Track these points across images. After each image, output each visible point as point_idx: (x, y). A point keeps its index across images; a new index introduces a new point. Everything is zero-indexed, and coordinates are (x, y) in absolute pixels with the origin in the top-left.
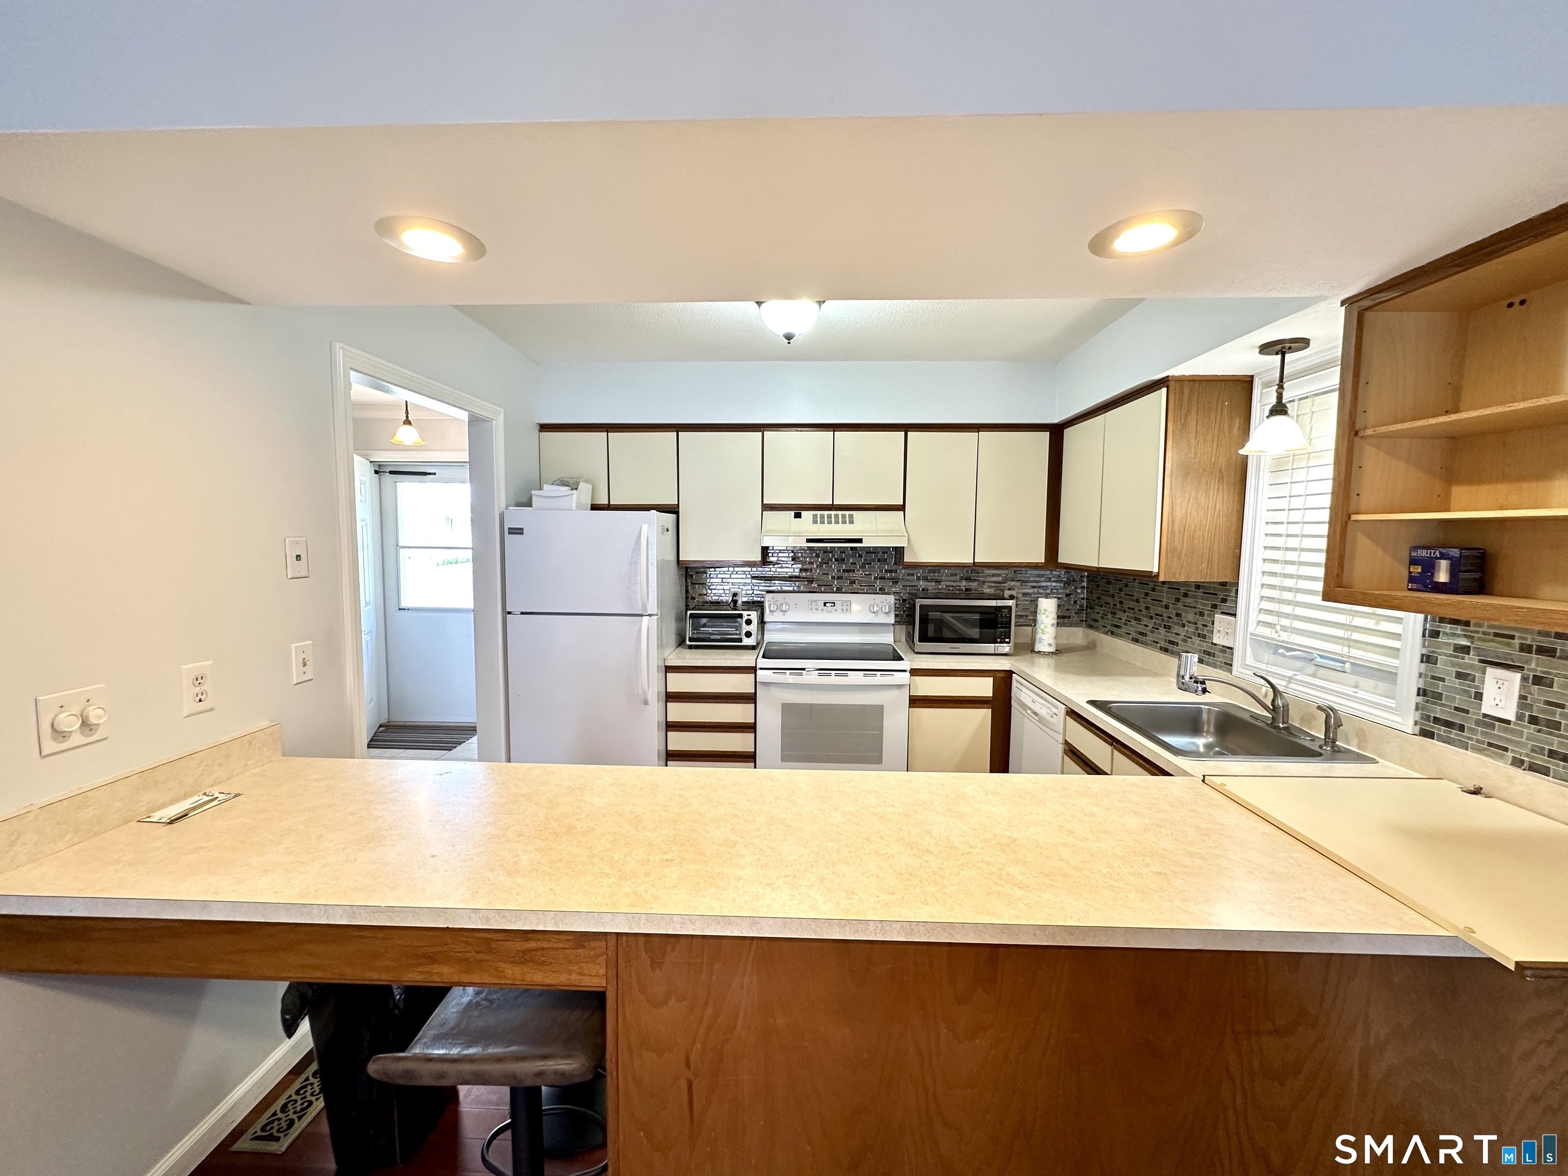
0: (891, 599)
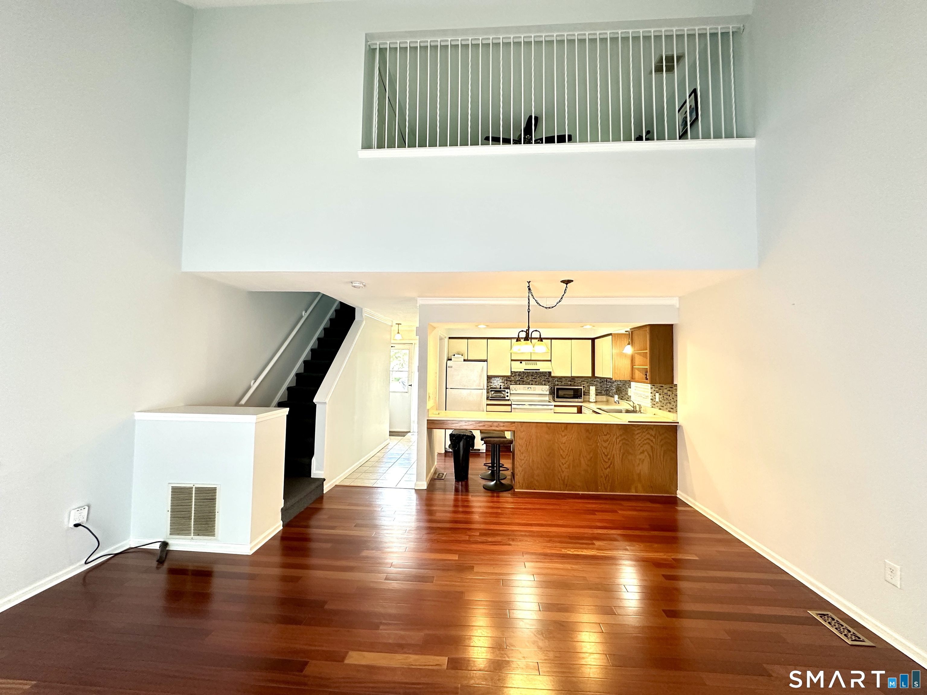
0: (548, 387)
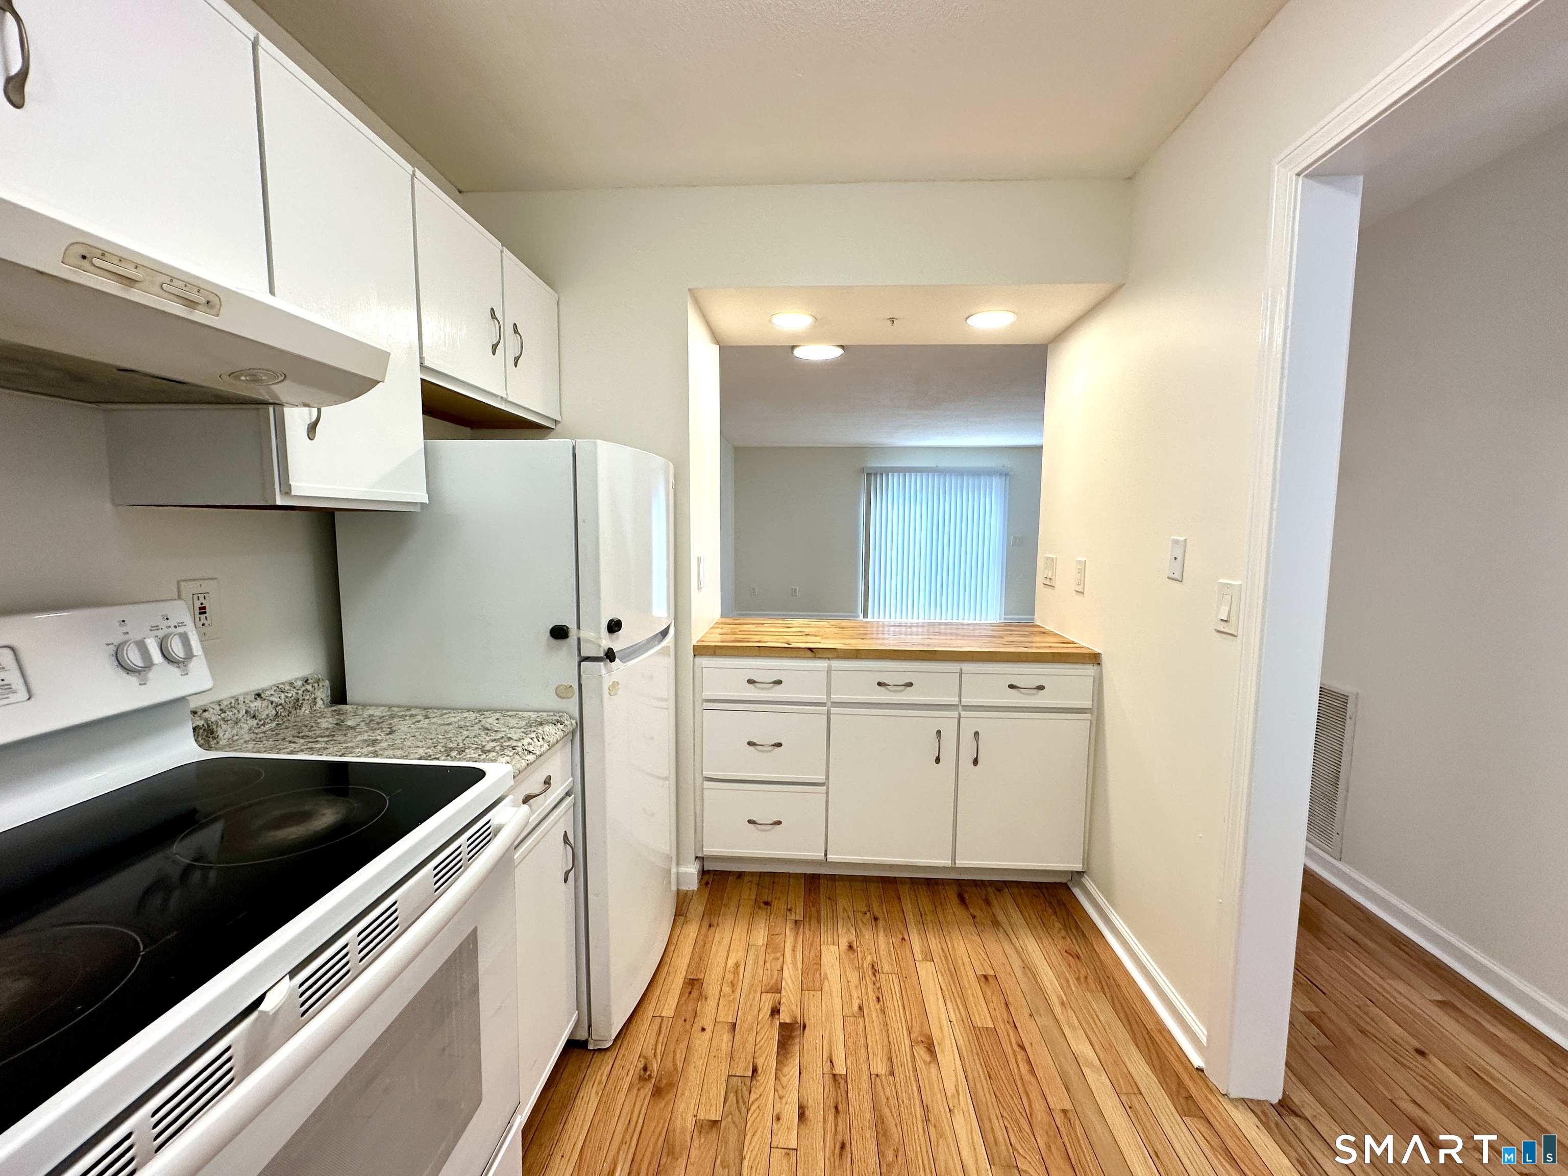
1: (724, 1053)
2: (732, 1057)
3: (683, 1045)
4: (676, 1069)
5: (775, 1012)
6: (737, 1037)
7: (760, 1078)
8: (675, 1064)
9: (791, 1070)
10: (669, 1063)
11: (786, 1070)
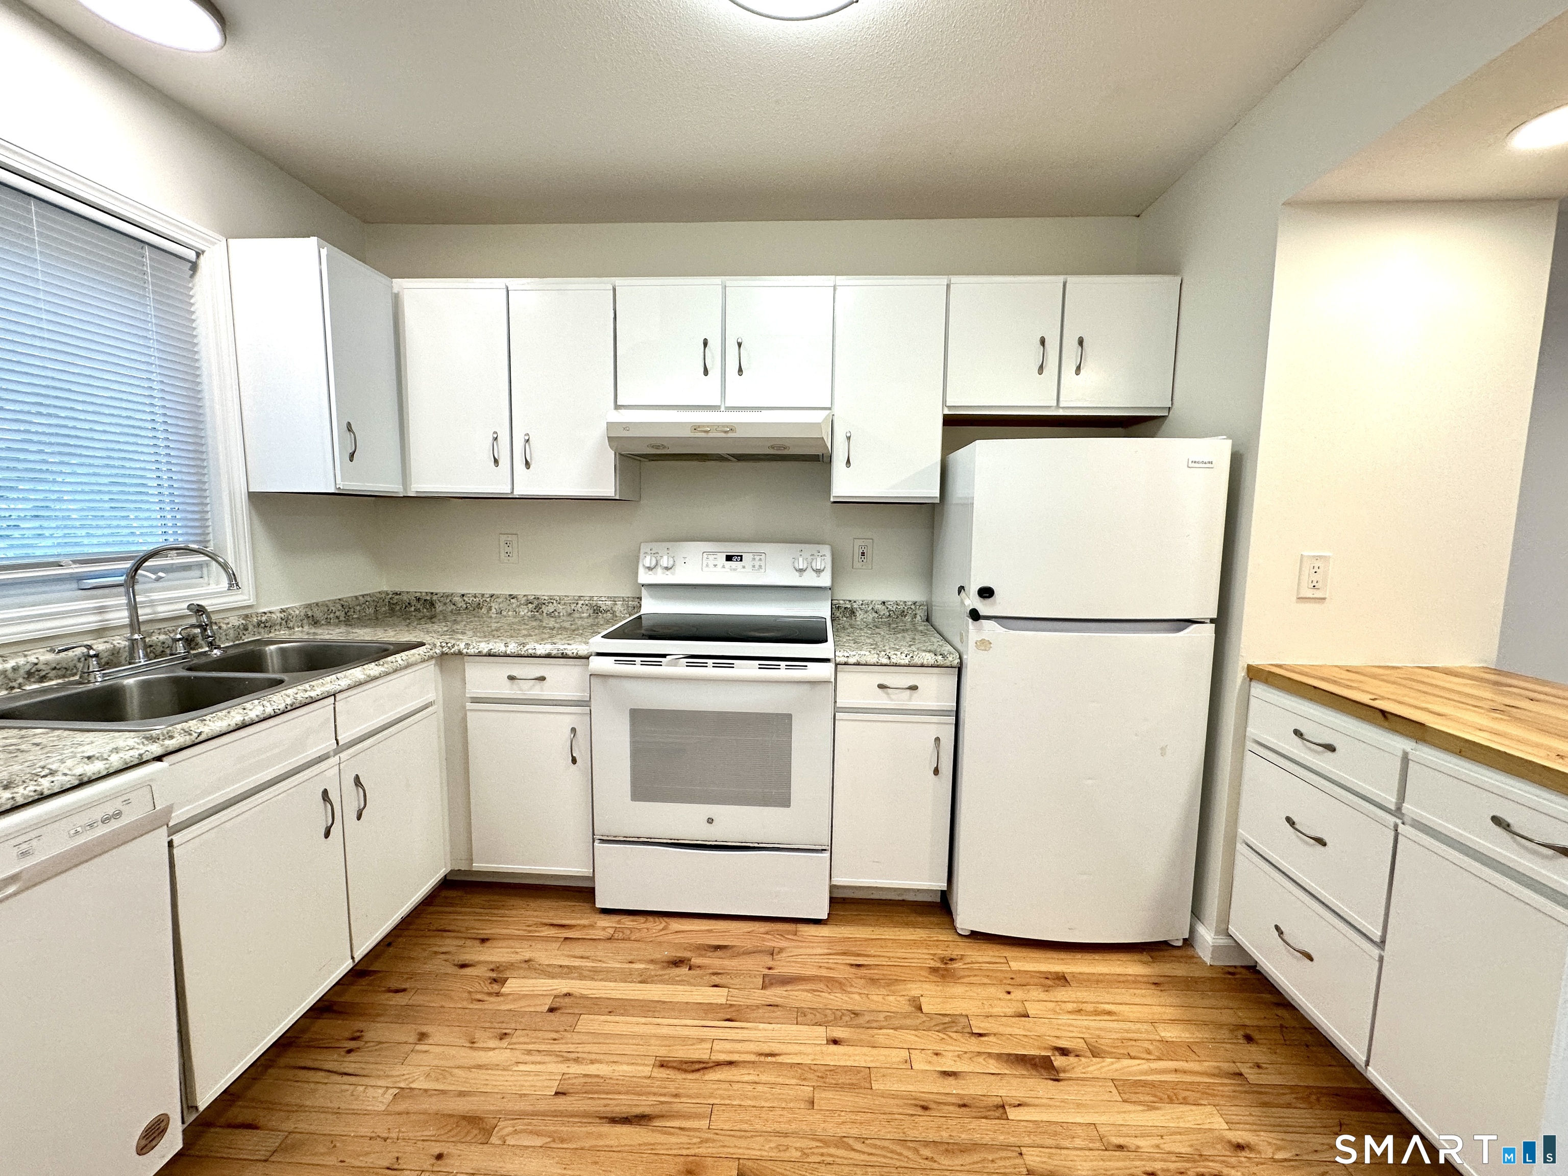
1: (991, 1010)
2: (988, 1017)
3: (986, 980)
4: (959, 978)
5: (1064, 1052)
6: (1014, 1020)
7: (974, 1040)
8: (963, 977)
9: (993, 1066)
10: (962, 973)
11: (992, 1061)
